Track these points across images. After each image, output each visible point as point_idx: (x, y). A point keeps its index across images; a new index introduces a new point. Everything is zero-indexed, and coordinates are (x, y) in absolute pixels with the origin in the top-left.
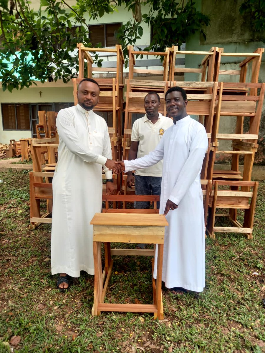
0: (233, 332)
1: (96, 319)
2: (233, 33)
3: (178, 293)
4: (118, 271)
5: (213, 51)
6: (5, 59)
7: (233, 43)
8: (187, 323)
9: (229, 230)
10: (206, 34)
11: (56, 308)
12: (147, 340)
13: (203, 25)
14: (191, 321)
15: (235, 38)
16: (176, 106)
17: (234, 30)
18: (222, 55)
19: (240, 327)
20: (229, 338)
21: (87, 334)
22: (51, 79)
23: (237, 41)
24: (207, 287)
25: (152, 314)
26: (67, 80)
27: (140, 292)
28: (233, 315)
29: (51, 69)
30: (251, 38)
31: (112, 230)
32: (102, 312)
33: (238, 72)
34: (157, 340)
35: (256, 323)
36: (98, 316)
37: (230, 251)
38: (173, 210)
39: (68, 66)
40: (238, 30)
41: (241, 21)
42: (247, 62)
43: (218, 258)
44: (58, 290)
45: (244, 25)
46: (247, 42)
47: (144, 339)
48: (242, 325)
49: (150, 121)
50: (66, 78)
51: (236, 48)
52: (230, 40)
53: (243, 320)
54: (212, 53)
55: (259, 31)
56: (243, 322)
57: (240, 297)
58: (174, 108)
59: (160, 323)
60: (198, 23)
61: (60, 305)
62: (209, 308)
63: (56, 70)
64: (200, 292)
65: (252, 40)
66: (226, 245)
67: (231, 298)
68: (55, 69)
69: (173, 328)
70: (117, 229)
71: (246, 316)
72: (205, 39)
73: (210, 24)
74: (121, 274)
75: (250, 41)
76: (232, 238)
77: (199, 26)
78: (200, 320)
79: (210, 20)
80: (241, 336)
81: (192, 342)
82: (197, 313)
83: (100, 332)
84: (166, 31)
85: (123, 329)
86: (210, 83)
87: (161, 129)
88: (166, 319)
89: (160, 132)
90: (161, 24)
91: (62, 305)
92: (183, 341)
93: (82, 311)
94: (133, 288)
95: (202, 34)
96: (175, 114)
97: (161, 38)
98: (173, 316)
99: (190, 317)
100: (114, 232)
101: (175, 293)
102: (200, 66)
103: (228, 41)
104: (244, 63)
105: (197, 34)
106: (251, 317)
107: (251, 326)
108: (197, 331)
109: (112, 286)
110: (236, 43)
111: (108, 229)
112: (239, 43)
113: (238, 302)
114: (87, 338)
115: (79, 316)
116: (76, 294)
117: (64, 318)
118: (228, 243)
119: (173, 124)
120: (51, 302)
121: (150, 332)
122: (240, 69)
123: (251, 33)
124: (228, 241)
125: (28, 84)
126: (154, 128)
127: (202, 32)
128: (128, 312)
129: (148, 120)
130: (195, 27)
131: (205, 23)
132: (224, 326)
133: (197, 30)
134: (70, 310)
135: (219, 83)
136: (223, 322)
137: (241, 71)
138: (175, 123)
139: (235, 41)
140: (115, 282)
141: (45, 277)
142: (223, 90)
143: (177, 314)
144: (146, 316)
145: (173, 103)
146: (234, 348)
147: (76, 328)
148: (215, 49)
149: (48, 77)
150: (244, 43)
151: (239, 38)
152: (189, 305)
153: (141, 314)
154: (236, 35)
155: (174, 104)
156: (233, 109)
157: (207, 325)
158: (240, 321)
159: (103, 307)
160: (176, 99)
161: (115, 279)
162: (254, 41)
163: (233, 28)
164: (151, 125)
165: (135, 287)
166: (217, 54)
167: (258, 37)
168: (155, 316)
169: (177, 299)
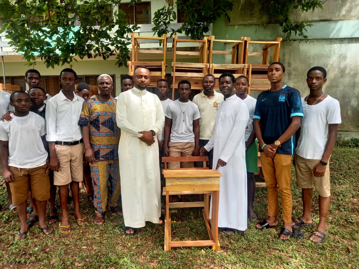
0: (273, 255)
1: (168, 253)
2: (253, 16)
3: (228, 233)
4: (176, 221)
5: (242, 40)
6: (48, 38)
7: (254, 24)
8: (238, 251)
9: (261, 185)
10: (231, 17)
11: (134, 248)
12: (210, 264)
13: (228, 9)
14: (241, 250)
15: (255, 21)
16: (227, 87)
17: (254, 14)
18: (249, 43)
19: (278, 252)
20: (271, 259)
21: (165, 263)
22: (90, 56)
23: (257, 23)
24: (249, 227)
25: (211, 247)
26: (106, 57)
27: (198, 233)
28: (272, 245)
29: (90, 47)
30: (268, 21)
31: (181, 182)
32: (172, 248)
33: (261, 53)
34: (218, 264)
35: (289, 248)
36: (169, 251)
37: (264, 202)
38: (222, 166)
39: (108, 45)
40: (257, 14)
41: (260, 7)
42: (268, 47)
43: (255, 207)
44: (131, 236)
45: (262, 9)
46: (265, 24)
47: (208, 264)
48: (280, 250)
49: (206, 96)
50: (105, 55)
51: (256, 29)
52: (250, 22)
53: (279, 247)
54: (242, 41)
55: (276, 16)
56: (280, 249)
57: (275, 233)
58: (226, 89)
59: (218, 253)
60: (223, 8)
61: (136, 245)
62: (253, 241)
63: (95, 48)
64: (244, 231)
65: (269, 23)
66: (260, 198)
67: (269, 234)
68: (94, 46)
69: (229, 256)
70: (185, 181)
71: (281, 245)
72: (230, 21)
73: (233, 9)
74: (180, 222)
75: (268, 23)
76: (264, 191)
77: (225, 11)
78: (248, 249)
79: (233, 5)
80: (280, 257)
81: (244, 263)
82: (245, 245)
83: (174, 261)
84: (196, 15)
85: (191, 258)
86: (241, 65)
87: (215, 102)
88: (222, 250)
89: (214, 105)
90: (192, 10)
91: (138, 245)
92: (238, 263)
93: (157, 248)
94: (192, 231)
95: (227, 17)
96: (226, 93)
97: (192, 21)
98: (227, 248)
99: (240, 248)
100: (182, 183)
101: (226, 233)
102: (226, 44)
103: (249, 23)
104: (266, 47)
105: (223, 17)
106: (285, 245)
107: (286, 251)
108: (247, 256)
109: (175, 231)
110: (256, 24)
111: (177, 180)
112: (259, 25)
113: (274, 236)
114: (165, 265)
115: (155, 252)
116: (147, 238)
117: (143, 255)
118: (262, 195)
119: (223, 100)
120: (129, 244)
121: (212, 259)
122: (262, 51)
123: (269, 17)
124: (261, 194)
125: (69, 60)
126: (210, 102)
127: (226, 15)
128: (192, 247)
129: (205, 95)
130: (221, 11)
131: (230, 8)
132: (266, 252)
133: (222, 13)
134: (146, 249)
135: (248, 65)
136: (265, 249)
137: (264, 53)
138: (225, 100)
139: (255, 23)
140: (176, 228)
141: (117, 228)
142: (252, 69)
143: (230, 246)
144: (207, 249)
145: (225, 84)
146: (275, 264)
147: (154, 260)
148: (244, 38)
149: (87, 54)
150: (263, 25)
151: (258, 21)
152: (238, 241)
153: (202, 248)
154: (256, 18)
155: (226, 86)
156: (259, 85)
157: (253, 252)
158: (277, 248)
159: (173, 244)
160: (227, 82)
161: (175, 226)
162: (271, 23)
163: (253, 12)
164: (208, 100)
165: (193, 230)
166: (246, 42)
167: (274, 20)
168: (214, 248)
169: (228, 236)
